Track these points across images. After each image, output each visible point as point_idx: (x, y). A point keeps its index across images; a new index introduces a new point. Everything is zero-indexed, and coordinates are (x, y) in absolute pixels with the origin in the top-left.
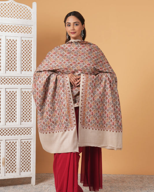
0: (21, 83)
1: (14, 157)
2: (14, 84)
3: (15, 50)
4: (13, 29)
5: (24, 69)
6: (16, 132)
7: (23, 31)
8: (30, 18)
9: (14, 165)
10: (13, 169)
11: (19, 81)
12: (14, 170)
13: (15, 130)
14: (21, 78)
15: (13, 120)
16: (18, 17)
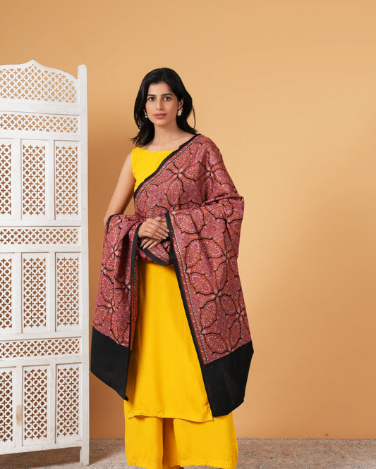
0: (55, 240)
1: (42, 403)
2: (41, 243)
4: (37, 123)
5: (60, 209)
6: (46, 348)
7: (58, 128)
8: (73, 99)
9: (43, 421)
10: (39, 429)
11: (51, 236)
12: (42, 432)
13: (43, 345)
14: (54, 230)
15: (38, 322)
16: (46, 97)
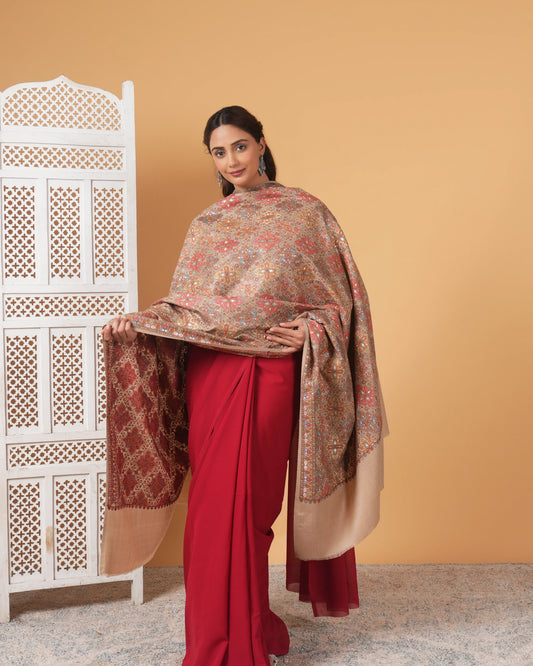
0: (93, 310)
1: (80, 524)
2: (75, 314)
3: (75, 218)
4: (69, 158)
5: (101, 270)
6: (84, 452)
7: (97, 164)
8: (116, 126)
9: (81, 547)
10: (76, 558)
11: (89, 306)
12: (81, 562)
13: (79, 448)
14: (93, 298)
15: (73, 418)
16: (80, 124)
